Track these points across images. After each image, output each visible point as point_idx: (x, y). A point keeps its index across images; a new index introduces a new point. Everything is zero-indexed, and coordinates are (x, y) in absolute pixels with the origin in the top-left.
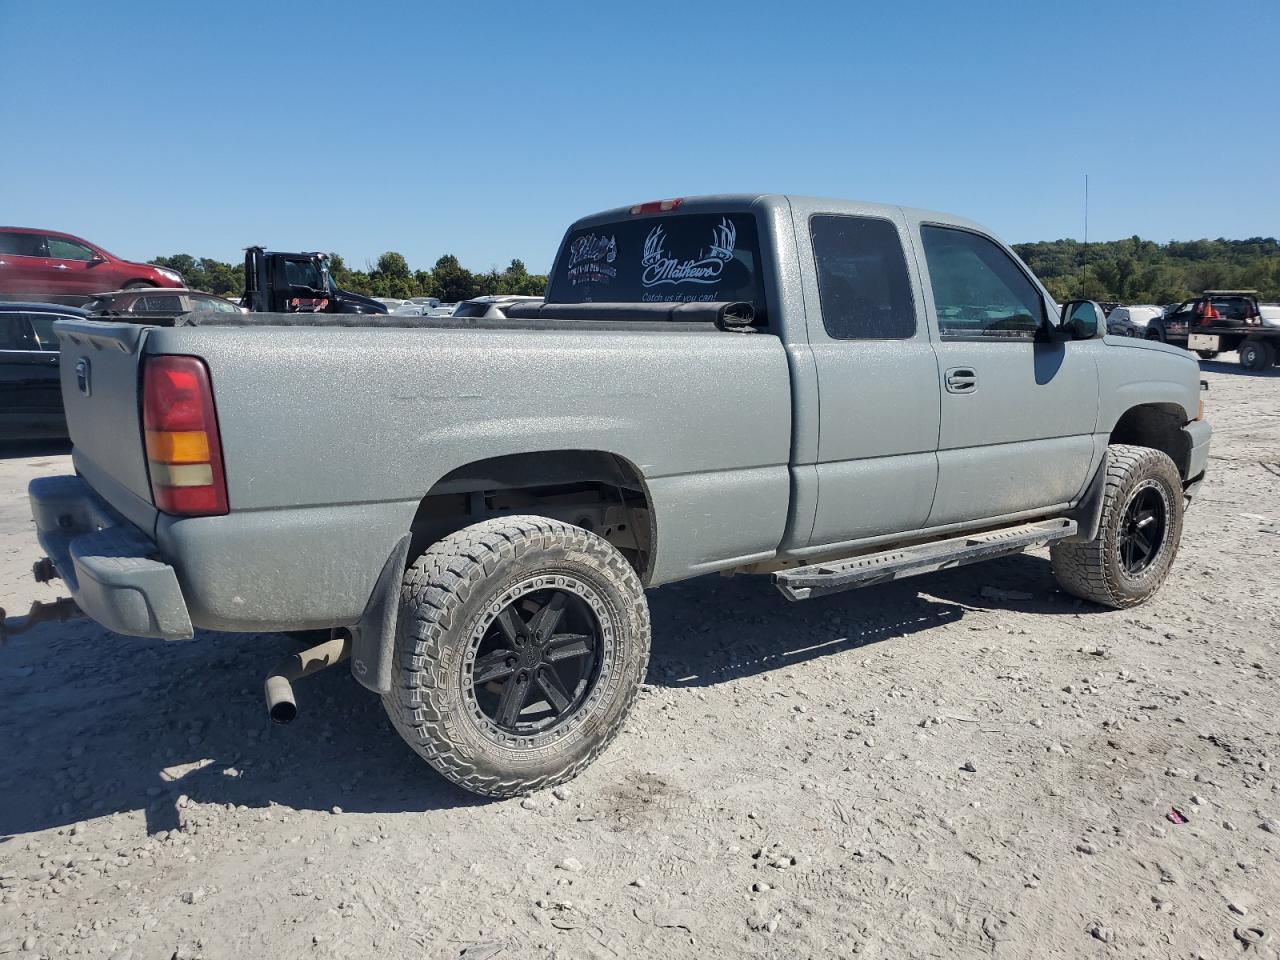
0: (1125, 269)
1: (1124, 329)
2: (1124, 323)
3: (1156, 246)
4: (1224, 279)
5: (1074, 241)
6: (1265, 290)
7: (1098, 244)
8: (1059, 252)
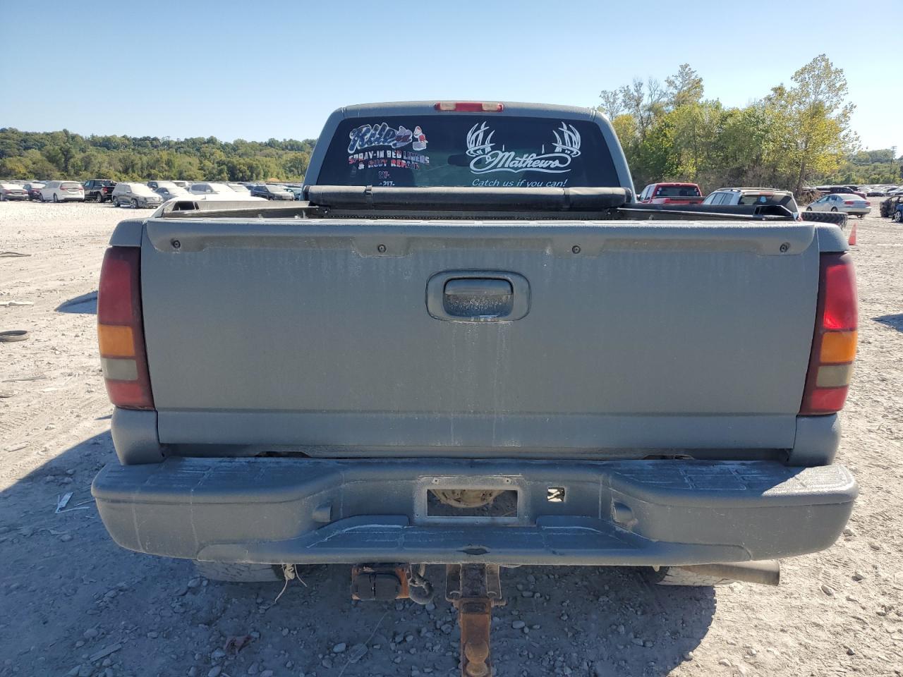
0: (67, 154)
1: (129, 199)
2: (128, 194)
3: (82, 138)
4: (137, 164)
5: (17, 130)
6: (163, 172)
7: (36, 134)
8: (6, 138)
